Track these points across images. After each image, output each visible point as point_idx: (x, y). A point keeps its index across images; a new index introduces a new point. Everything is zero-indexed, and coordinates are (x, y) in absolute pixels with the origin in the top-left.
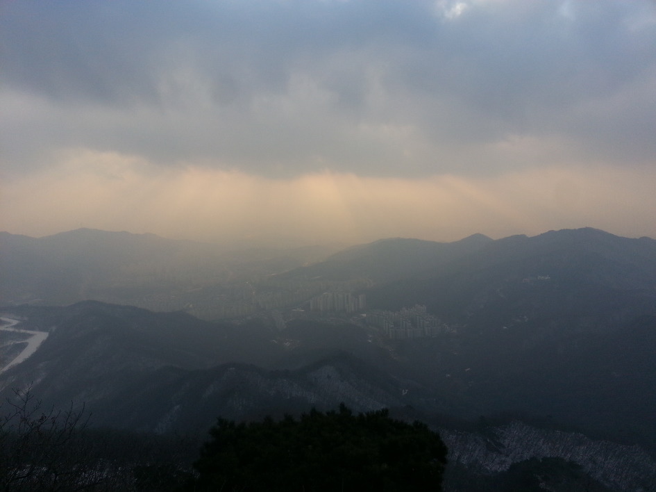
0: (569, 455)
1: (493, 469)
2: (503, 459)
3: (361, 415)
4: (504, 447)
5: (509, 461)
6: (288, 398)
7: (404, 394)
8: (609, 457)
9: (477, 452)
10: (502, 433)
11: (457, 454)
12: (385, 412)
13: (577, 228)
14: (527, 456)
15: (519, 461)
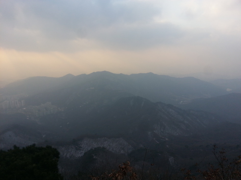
0: (102, 145)
1: (79, 156)
2: (82, 152)
4: (82, 148)
5: (84, 152)
7: (43, 137)
8: (114, 143)
9: (72, 151)
10: (81, 143)
11: (65, 154)
12: (34, 145)
15: (87, 151)
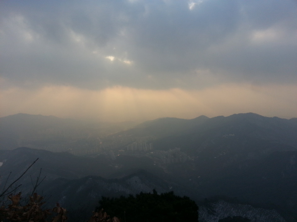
0: (245, 215)
2: (215, 218)
3: (162, 194)
4: (216, 212)
5: (218, 218)
6: (117, 192)
7: (170, 189)
8: (262, 215)
10: (215, 206)
13: (246, 113)
14: (226, 216)
15: (222, 218)
